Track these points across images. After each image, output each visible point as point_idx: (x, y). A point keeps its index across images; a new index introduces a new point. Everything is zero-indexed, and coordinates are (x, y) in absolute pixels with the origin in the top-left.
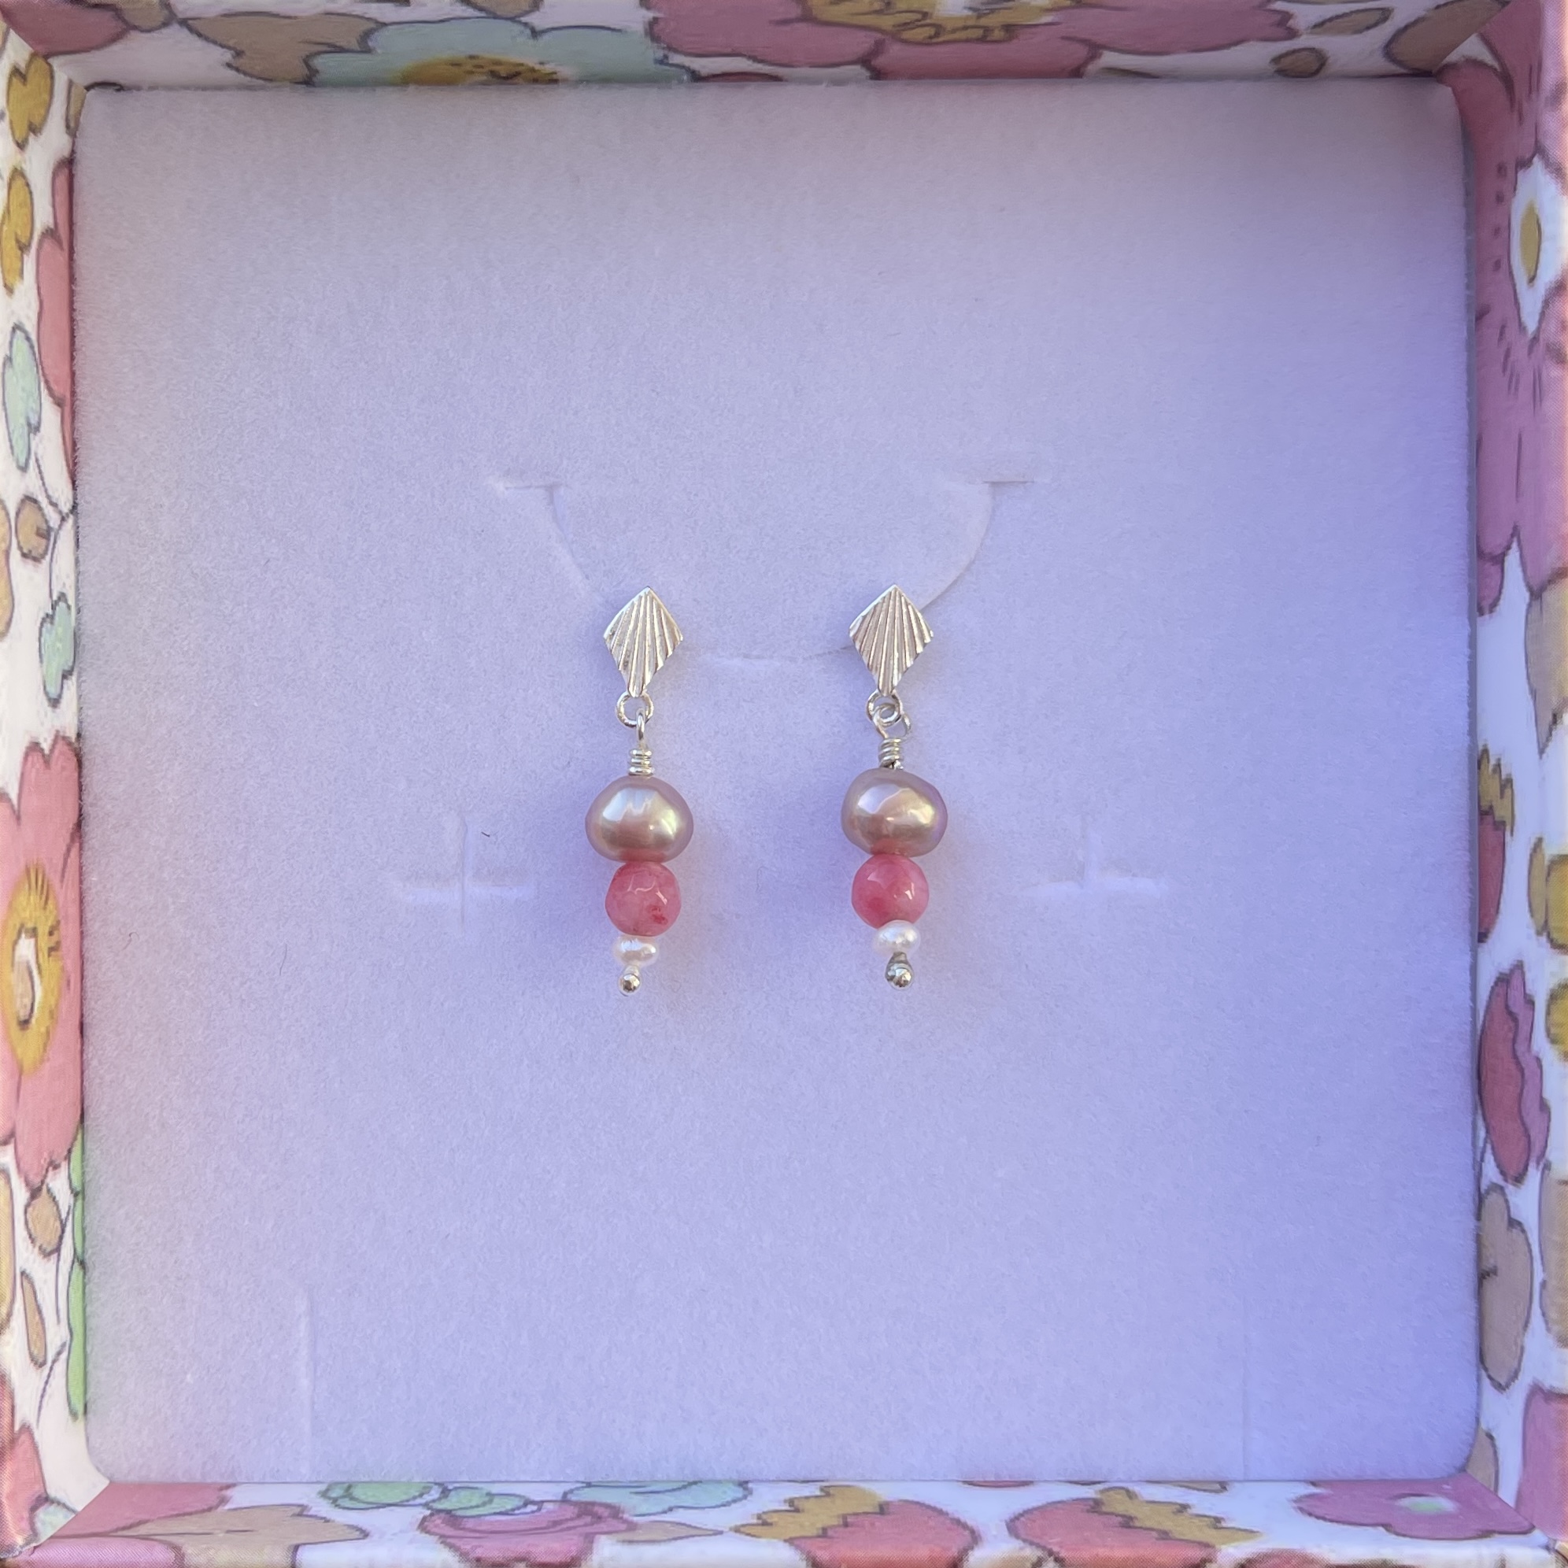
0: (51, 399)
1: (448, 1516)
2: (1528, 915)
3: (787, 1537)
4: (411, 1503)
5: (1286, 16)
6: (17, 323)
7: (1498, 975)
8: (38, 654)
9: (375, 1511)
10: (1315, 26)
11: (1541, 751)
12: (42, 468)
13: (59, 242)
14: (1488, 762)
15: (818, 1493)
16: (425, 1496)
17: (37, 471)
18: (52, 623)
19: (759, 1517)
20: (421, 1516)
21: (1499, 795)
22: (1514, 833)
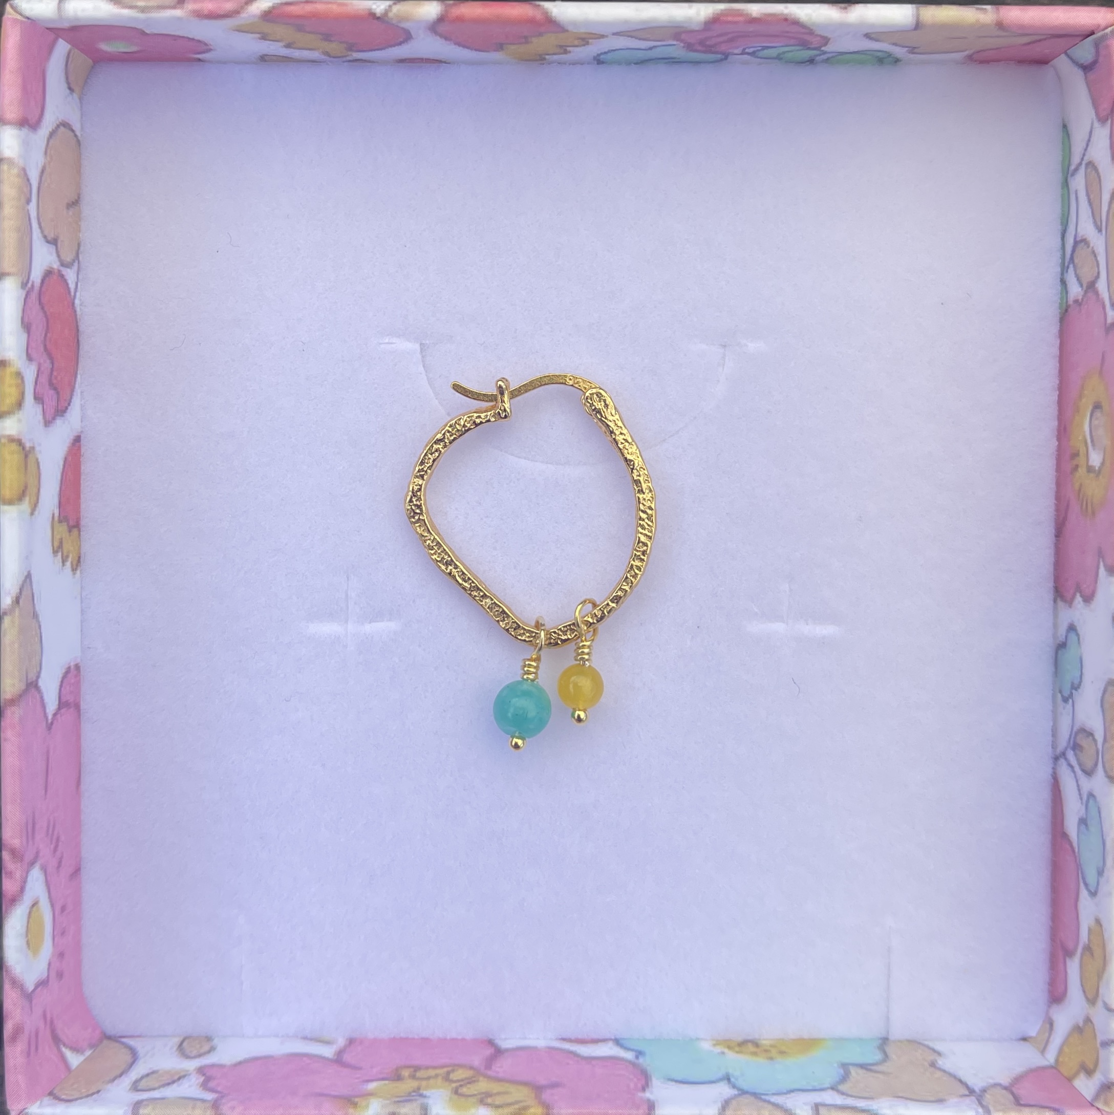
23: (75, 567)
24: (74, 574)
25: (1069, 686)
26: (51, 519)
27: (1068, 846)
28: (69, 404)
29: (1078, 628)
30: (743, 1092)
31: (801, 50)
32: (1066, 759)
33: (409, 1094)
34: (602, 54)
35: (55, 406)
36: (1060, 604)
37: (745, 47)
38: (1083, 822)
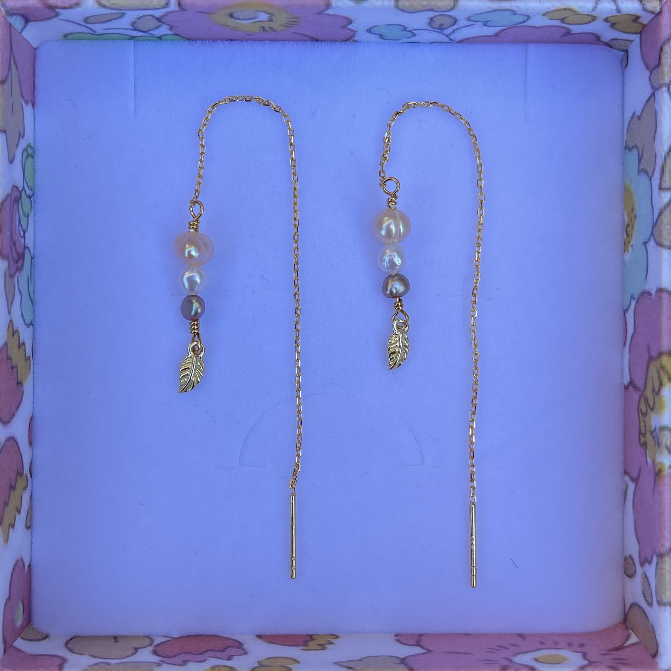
0: (498, 31)
1: (18, 198)
2: (267, 657)
3: (8, 343)
4: (25, 182)
5: (650, 562)
6: (530, 17)
7: (242, 643)
8: (389, 24)
9: (22, 166)
10: (645, 575)
11: (336, 663)
12: (469, 27)
13: (565, 35)
14: (332, 639)
15: (27, 356)
16: (28, 188)
17: (468, 25)
18: (403, 30)
19: (17, 331)
20: (18, 186)
21: (318, 643)
22: (302, 651)
23: (335, 637)
24: (340, 637)
25: (405, 32)
26: (304, 651)
27: (504, 32)
28: (237, 641)
29: (369, 27)
30: (652, 234)
31: (21, 201)
32: (450, 34)
33: (654, 438)
34: (25, 322)
35: (236, 649)
36: (356, 38)
37: (19, 236)
38: (486, 24)
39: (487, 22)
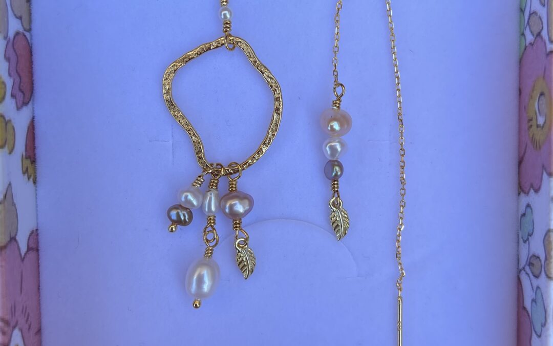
0: (527, 309)
2: (15, 127)
6: (539, 337)
7: (28, 105)
8: (534, 223)
11: (10, 184)
17: (533, 286)
18: (529, 233)
21: (28, 168)
23: (34, 181)
24: (34, 185)
25: (527, 235)
26: (21, 157)
27: (526, 314)
28: (30, 100)
32: (525, 271)
35: (23, 101)
36: (522, 195)
38: (534, 301)
39: (536, 302)
